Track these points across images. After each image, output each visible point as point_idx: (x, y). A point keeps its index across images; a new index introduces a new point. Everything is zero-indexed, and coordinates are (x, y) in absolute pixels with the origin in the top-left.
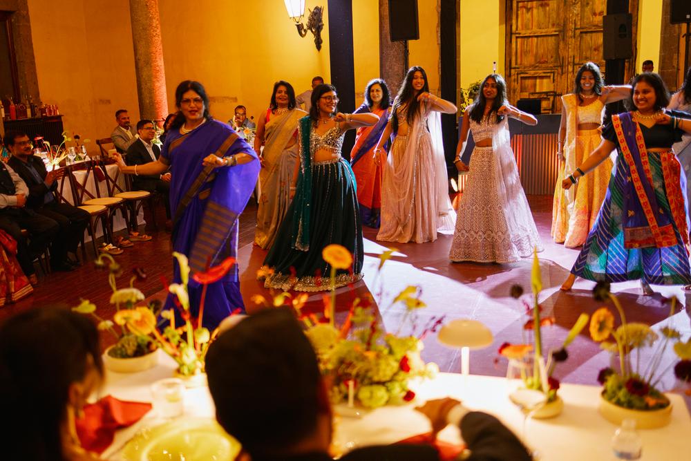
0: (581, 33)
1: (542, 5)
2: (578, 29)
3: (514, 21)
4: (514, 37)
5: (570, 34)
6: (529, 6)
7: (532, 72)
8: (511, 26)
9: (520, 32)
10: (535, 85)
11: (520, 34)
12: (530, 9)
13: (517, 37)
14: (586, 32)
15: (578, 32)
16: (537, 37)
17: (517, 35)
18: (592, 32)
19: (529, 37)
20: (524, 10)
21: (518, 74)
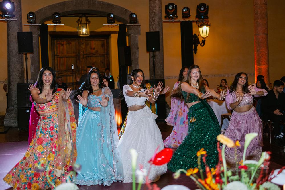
0: (86, 56)
1: (68, 43)
2: (85, 55)
3: (56, 50)
4: (56, 57)
5: (81, 57)
6: (62, 44)
7: (65, 73)
8: (54, 52)
9: (59, 55)
10: (67, 79)
11: (58, 55)
12: (63, 44)
13: (57, 57)
14: (88, 56)
15: (85, 56)
16: (67, 57)
17: (58, 56)
18: (91, 56)
19: (63, 57)
20: (60, 45)
21: (58, 74)
